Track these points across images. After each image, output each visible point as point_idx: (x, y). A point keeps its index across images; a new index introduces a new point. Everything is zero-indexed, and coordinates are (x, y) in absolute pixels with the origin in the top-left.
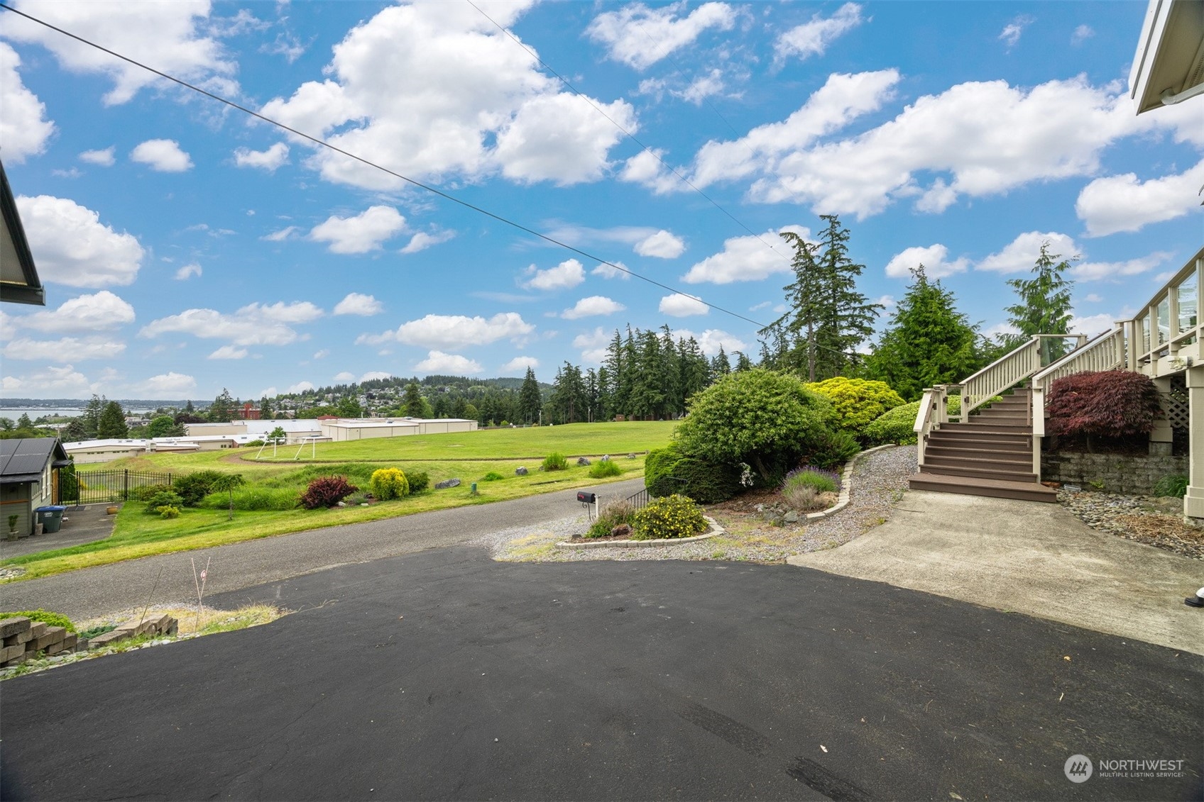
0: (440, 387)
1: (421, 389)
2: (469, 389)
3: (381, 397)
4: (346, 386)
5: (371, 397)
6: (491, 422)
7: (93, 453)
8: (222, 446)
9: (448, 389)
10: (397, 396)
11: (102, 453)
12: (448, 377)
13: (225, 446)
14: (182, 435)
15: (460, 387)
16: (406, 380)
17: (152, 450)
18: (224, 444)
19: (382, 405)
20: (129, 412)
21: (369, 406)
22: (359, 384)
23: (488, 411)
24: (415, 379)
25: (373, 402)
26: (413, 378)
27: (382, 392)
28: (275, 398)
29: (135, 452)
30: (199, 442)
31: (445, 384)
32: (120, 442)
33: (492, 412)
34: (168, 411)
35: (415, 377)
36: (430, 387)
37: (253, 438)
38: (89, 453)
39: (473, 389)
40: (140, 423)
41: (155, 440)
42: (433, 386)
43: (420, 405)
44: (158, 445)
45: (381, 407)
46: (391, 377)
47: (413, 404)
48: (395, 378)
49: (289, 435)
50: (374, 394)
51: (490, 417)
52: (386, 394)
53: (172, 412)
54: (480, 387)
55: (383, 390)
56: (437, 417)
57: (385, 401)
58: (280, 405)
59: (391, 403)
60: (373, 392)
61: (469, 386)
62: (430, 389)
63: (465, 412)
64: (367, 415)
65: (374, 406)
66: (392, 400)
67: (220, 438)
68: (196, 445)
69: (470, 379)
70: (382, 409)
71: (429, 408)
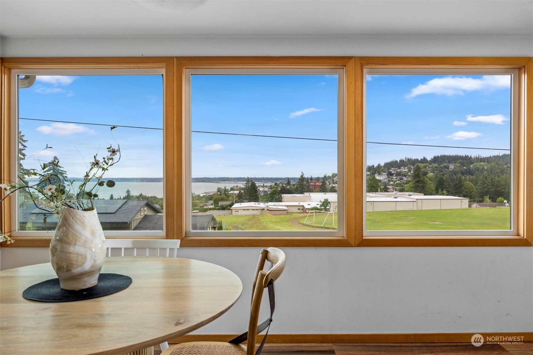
0: (445, 165)
1: (429, 167)
2: (472, 166)
3: (398, 174)
4: (374, 166)
5: (390, 174)
6: (487, 199)
7: (245, 210)
8: (298, 209)
9: (452, 167)
10: (409, 174)
11: (248, 210)
12: (453, 156)
13: (300, 209)
14: (281, 201)
15: (463, 164)
16: (417, 160)
17: (267, 210)
18: (299, 208)
19: (398, 180)
20: (263, 185)
21: (389, 181)
22: (382, 164)
23: (485, 188)
24: (425, 159)
25: (392, 178)
26: (422, 158)
27: (398, 171)
28: (331, 176)
29: (261, 210)
30: (287, 206)
31: (449, 162)
32: (255, 204)
33: (489, 189)
34: (279, 184)
35: (424, 158)
36: (436, 165)
37: (313, 205)
38: (244, 210)
39: (476, 165)
40: (267, 191)
41: (270, 203)
42: (439, 165)
43: (424, 182)
44: (270, 207)
45: (398, 182)
46: (406, 158)
47: (418, 182)
48: (408, 159)
49: (332, 204)
50: (393, 172)
51: (486, 193)
52: (401, 172)
53: (281, 185)
54: (482, 163)
55: (400, 168)
56: (437, 193)
57: (400, 177)
58: (333, 181)
59: (405, 179)
60: (392, 170)
61: (472, 163)
62: (436, 167)
63: (463, 188)
64: (386, 190)
65: (392, 181)
66: (405, 176)
67: (297, 204)
68: (286, 208)
69: (473, 157)
70: (398, 184)
71: (432, 185)
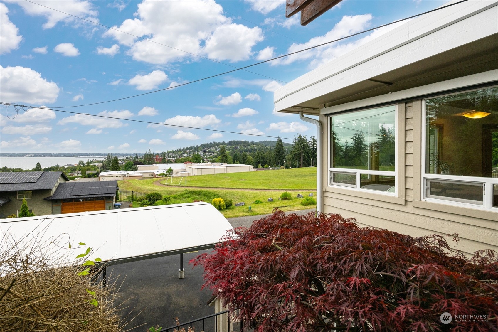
0: (235, 146)
1: (227, 148)
2: (249, 147)
3: (209, 152)
5: (205, 151)
6: (260, 166)
9: (239, 147)
10: (216, 151)
11: (113, 177)
12: (239, 141)
14: (136, 170)
15: (244, 146)
16: (220, 143)
17: (128, 176)
18: (151, 174)
19: (210, 155)
21: (204, 156)
22: (200, 145)
23: (258, 159)
24: (224, 142)
25: (206, 154)
27: (209, 149)
28: (167, 152)
29: (123, 177)
30: (142, 173)
31: (237, 145)
32: (118, 172)
33: (260, 160)
34: (130, 158)
36: (231, 146)
37: (161, 172)
38: (109, 177)
39: (251, 147)
41: (129, 172)
42: (232, 146)
43: (226, 156)
44: (130, 174)
46: (213, 142)
47: (223, 156)
48: (215, 142)
49: (174, 171)
50: (206, 150)
51: (259, 163)
52: (211, 150)
53: (131, 159)
54: (254, 146)
55: (210, 148)
56: (234, 163)
57: (211, 153)
58: (169, 156)
59: (213, 154)
60: (206, 149)
61: (249, 145)
62: (231, 148)
63: (247, 160)
64: (204, 161)
65: (206, 156)
66: (213, 153)
67: (149, 171)
68: (141, 174)
69: (249, 142)
70: (209, 157)
71: (230, 158)
